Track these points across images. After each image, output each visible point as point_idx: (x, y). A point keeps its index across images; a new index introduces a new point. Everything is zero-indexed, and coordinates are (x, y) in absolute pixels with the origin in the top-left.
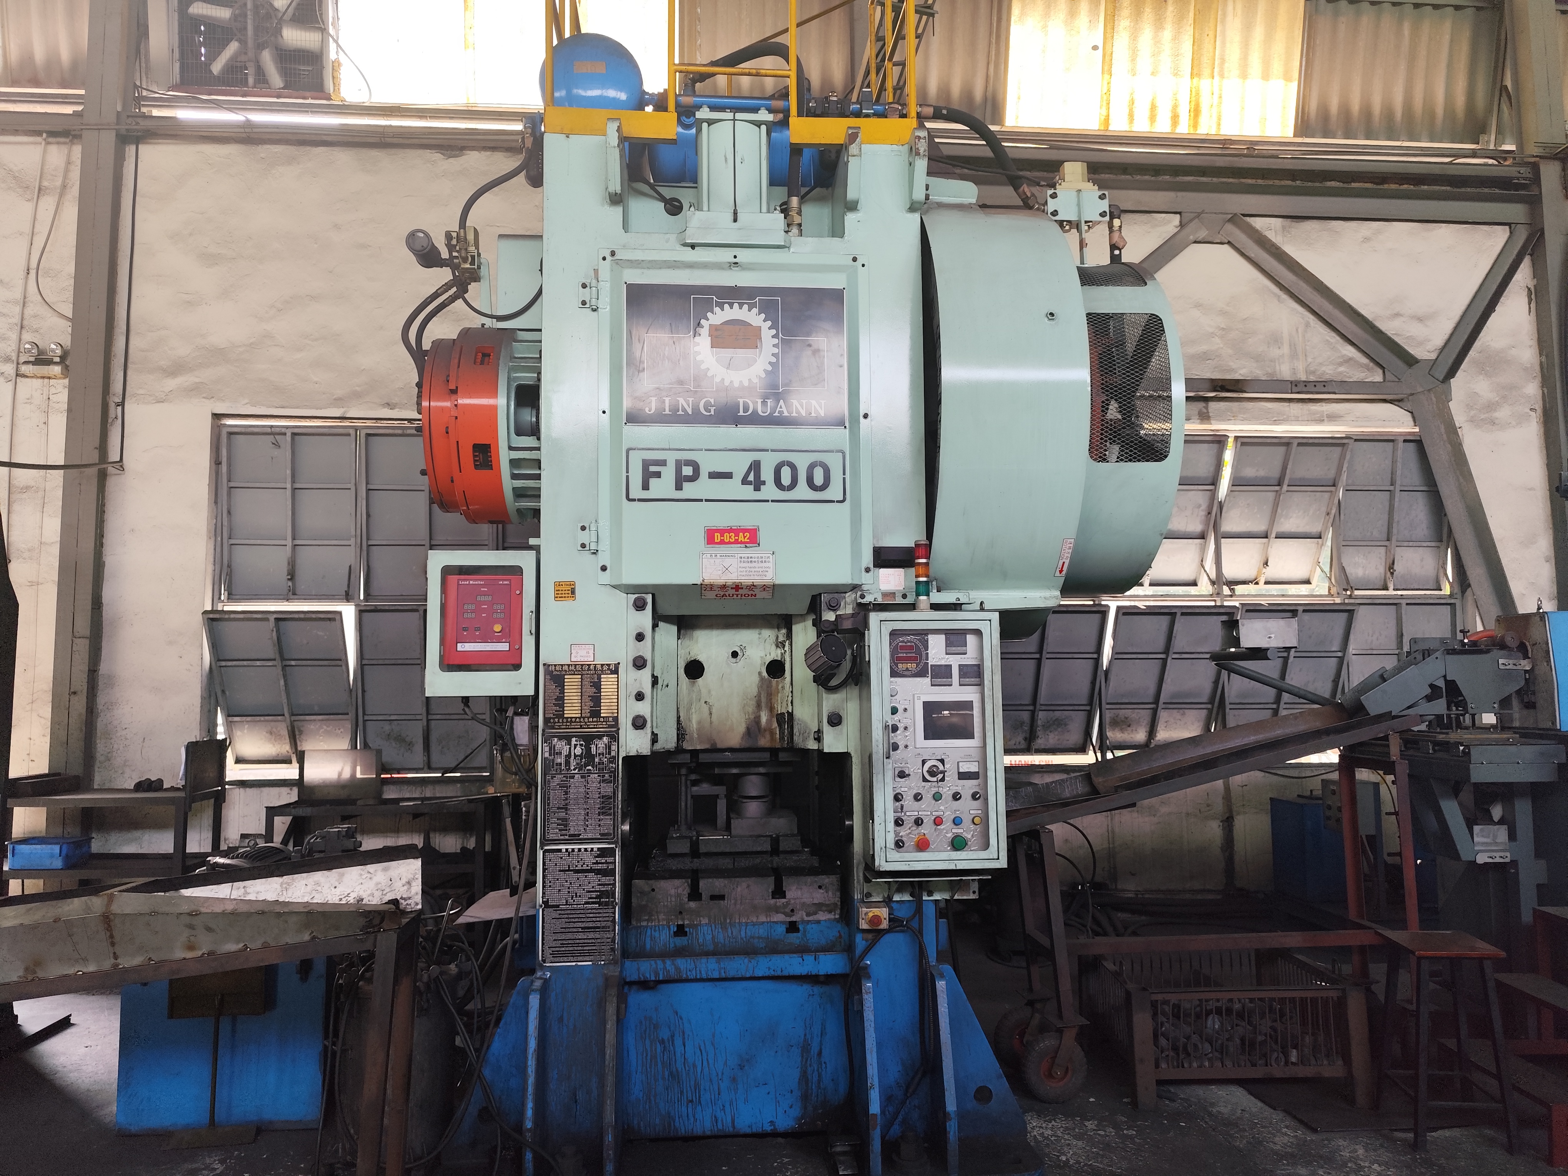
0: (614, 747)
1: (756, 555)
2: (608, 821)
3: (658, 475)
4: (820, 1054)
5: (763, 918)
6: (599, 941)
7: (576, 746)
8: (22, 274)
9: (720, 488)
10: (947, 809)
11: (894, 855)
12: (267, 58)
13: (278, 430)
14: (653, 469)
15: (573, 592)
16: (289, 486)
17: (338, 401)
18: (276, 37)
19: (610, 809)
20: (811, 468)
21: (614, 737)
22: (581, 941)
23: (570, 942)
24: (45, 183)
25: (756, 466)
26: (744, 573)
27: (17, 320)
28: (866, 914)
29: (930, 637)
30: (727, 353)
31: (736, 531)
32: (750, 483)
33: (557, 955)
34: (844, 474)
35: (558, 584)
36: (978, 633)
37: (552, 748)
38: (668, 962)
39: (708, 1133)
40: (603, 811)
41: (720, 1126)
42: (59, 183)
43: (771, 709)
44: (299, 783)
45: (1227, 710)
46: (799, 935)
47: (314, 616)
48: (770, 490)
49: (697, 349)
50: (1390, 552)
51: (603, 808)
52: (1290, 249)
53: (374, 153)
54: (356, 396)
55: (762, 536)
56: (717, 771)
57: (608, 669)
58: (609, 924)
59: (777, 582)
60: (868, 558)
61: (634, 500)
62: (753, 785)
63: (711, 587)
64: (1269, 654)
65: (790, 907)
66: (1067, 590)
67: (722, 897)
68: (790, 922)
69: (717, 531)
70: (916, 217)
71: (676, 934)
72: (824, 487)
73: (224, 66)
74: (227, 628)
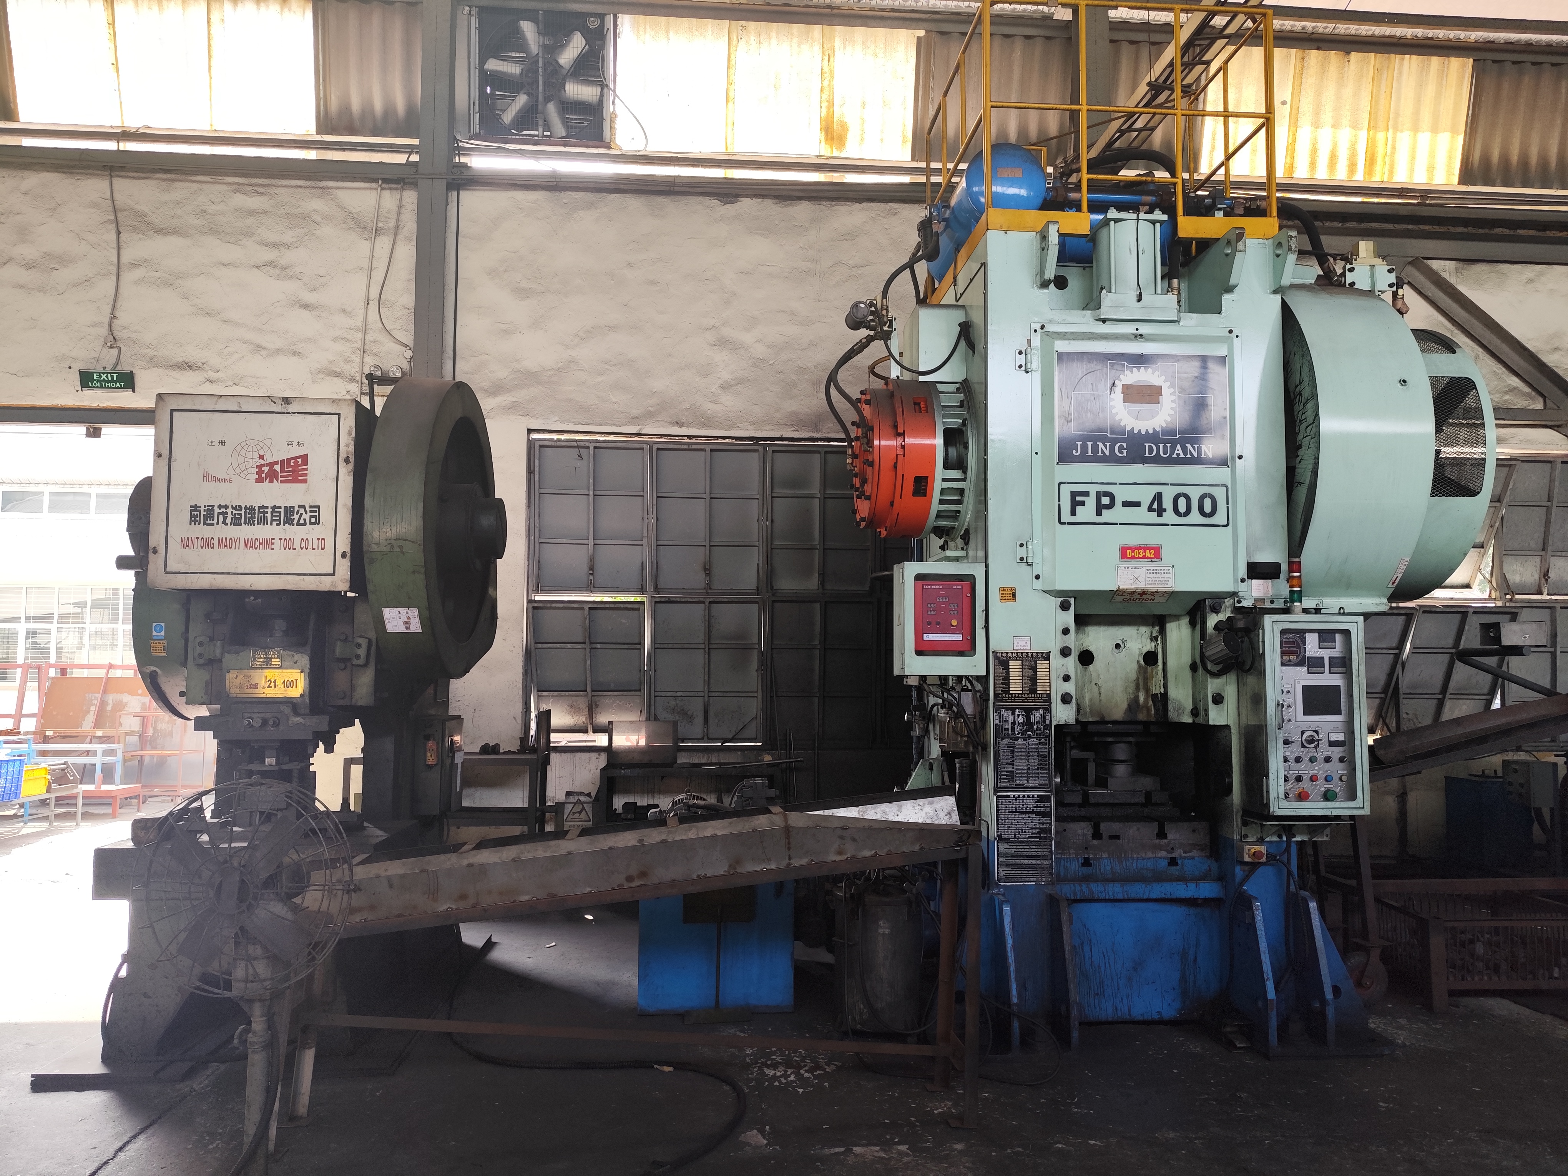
0: (1047, 718)
1: (1160, 568)
2: (1044, 774)
3: (1083, 503)
4: (1195, 960)
5: (1150, 854)
6: (1040, 866)
7: (1019, 716)
8: (362, 304)
9: (1131, 514)
10: (1321, 769)
11: (1284, 804)
12: (551, 108)
13: (582, 444)
14: (1078, 499)
15: (1014, 595)
16: (591, 493)
17: (635, 420)
18: (559, 91)
19: (1046, 765)
20: (1202, 498)
21: (1048, 709)
22: (1027, 866)
23: (1018, 866)
24: (380, 225)
25: (1158, 497)
26: (1150, 582)
27: (359, 344)
28: (1249, 850)
29: (1307, 635)
30: (1137, 407)
31: (1145, 548)
32: (1154, 510)
33: (1008, 877)
34: (1228, 504)
35: (1002, 589)
36: (1346, 633)
37: (1001, 717)
38: (1084, 886)
39: (1110, 1019)
40: (1042, 766)
41: (1119, 1014)
42: (392, 224)
43: (1147, 690)
44: (608, 749)
45: (1401, 700)
46: (1178, 868)
47: (622, 606)
48: (1169, 516)
49: (1112, 403)
50: (1546, 561)
51: (1041, 764)
52: (1462, 288)
53: (661, 199)
54: (650, 415)
55: (1164, 553)
56: (1096, 739)
57: (1042, 656)
58: (1047, 854)
59: (1176, 590)
60: (1243, 571)
61: (1064, 523)
62: (1121, 751)
63: (1123, 592)
64: (1524, 651)
65: (1171, 846)
66: (1391, 599)
67: (1117, 837)
68: (1171, 858)
69: (1130, 548)
70: (1278, 298)
71: (1083, 865)
72: (1212, 513)
73: (514, 117)
74: (547, 616)
